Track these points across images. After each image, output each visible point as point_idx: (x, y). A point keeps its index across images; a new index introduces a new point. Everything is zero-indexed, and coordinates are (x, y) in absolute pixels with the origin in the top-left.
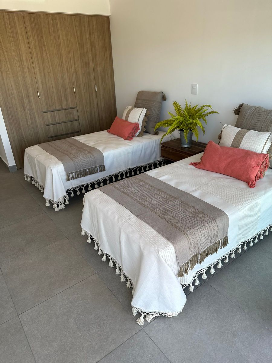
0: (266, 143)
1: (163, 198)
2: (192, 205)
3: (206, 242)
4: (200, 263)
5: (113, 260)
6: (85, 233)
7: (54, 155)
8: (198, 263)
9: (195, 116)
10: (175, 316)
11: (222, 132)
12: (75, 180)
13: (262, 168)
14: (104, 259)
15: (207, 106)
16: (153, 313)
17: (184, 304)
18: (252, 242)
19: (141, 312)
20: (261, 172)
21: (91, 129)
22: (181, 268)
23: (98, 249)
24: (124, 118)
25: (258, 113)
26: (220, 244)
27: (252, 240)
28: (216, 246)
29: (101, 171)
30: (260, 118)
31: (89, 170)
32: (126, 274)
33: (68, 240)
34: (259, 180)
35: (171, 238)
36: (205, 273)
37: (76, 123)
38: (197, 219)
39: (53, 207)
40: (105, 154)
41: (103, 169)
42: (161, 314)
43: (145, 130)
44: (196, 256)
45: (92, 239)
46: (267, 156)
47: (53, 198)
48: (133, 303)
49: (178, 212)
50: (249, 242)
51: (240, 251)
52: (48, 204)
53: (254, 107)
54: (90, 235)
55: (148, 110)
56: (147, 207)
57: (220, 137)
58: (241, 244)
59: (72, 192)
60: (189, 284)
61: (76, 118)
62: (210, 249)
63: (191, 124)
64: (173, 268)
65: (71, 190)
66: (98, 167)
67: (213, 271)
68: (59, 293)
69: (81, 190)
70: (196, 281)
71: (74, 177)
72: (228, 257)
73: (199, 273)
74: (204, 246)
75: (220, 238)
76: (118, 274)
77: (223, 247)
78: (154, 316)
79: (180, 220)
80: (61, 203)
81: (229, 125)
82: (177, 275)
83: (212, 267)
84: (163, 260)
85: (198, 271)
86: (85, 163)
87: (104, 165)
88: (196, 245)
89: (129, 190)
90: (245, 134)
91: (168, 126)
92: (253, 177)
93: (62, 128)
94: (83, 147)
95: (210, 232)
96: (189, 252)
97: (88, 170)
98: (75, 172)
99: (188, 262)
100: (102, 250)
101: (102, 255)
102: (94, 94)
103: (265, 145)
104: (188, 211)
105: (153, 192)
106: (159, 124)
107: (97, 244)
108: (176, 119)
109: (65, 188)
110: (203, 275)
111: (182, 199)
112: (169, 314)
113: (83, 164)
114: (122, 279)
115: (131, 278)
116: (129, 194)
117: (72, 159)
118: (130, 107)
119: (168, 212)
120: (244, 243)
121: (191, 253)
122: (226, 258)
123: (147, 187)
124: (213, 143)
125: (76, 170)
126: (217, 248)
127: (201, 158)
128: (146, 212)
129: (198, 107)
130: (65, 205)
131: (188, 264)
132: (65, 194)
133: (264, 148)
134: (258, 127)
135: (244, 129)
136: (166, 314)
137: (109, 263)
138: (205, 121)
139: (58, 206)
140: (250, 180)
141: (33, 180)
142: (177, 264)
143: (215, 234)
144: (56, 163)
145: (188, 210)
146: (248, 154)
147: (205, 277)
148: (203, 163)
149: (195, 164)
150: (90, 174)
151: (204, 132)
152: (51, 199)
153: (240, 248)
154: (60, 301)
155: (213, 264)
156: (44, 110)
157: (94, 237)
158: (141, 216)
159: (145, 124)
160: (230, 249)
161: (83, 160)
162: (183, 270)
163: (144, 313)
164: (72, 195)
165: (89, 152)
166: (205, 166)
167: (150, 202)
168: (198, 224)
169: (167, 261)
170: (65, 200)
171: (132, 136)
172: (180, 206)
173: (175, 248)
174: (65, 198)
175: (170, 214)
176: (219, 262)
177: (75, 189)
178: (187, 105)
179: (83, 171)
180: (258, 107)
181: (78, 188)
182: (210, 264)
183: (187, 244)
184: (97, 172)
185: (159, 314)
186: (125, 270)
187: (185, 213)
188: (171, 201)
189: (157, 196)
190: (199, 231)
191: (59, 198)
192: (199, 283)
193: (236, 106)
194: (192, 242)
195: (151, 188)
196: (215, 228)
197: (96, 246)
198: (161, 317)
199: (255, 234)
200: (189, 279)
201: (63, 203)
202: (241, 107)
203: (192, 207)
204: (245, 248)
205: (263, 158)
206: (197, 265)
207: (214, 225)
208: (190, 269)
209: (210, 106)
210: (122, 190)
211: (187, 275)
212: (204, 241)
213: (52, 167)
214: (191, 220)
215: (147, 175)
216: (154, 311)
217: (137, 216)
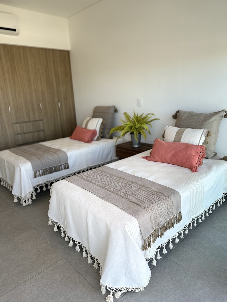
0: (201, 137)
1: (123, 183)
2: (149, 187)
3: (164, 217)
4: (160, 237)
5: (80, 244)
6: (52, 222)
7: (22, 157)
8: (158, 237)
9: (142, 122)
10: (142, 290)
11: (164, 132)
12: (42, 177)
13: (201, 156)
14: (71, 244)
15: (151, 114)
16: (121, 289)
17: (149, 278)
18: (200, 219)
19: (110, 289)
20: (200, 160)
21: (55, 137)
22: (145, 242)
23: (65, 236)
24: (84, 126)
25: (192, 116)
26: (175, 219)
27: (200, 217)
28: (172, 221)
29: (65, 168)
30: (194, 119)
31: (55, 167)
32: (93, 255)
33: (36, 231)
34: (199, 166)
35: (134, 213)
36: (165, 248)
37: (41, 133)
38: (154, 197)
39: (21, 203)
40: (69, 154)
41: (67, 167)
42: (129, 290)
43: (101, 135)
44: (157, 230)
45: (59, 227)
46: (204, 147)
47: (21, 194)
48: (102, 281)
49: (137, 193)
50: (198, 219)
51: (191, 227)
52: (16, 200)
53: (188, 112)
54: (57, 224)
55: (104, 119)
56: (111, 191)
57: (163, 136)
58: (192, 221)
59: (38, 188)
60: (152, 258)
61: (42, 128)
62: (168, 224)
63: (139, 128)
64: (137, 241)
65: (37, 186)
66: (63, 166)
67: (171, 246)
68: (27, 280)
69: (47, 186)
70: (158, 256)
71: (41, 174)
72: (183, 232)
73: (160, 248)
74: (163, 221)
75: (175, 213)
76: (85, 257)
77: (178, 222)
78: (123, 292)
79: (141, 199)
80: (28, 199)
81: (170, 126)
82: (142, 249)
83: (171, 243)
84: (129, 233)
85: (158, 245)
86: (51, 162)
87: (68, 164)
88: (156, 220)
89: (93, 179)
90: (184, 131)
91: (121, 130)
92: (195, 163)
93: (29, 137)
94: (49, 150)
95: (166, 207)
96: (151, 226)
97: (53, 168)
98: (42, 170)
99: (150, 236)
100: (69, 235)
101: (69, 242)
102: (58, 109)
103: (200, 139)
104: (146, 192)
105: (114, 179)
106: (114, 129)
107: (64, 232)
108: (127, 125)
109: (32, 184)
110: (163, 250)
111: (139, 183)
112: (136, 289)
113: (49, 162)
114: (89, 261)
115: (98, 258)
116: (93, 182)
117: (39, 159)
118: (88, 118)
119: (129, 194)
120: (194, 220)
121: (152, 227)
122: (180, 234)
123: (109, 176)
124: (159, 140)
125: (43, 168)
126: (174, 223)
127: (151, 153)
128: (110, 195)
129: (144, 115)
130: (32, 200)
131: (150, 238)
132: (32, 190)
133: (200, 141)
134: (193, 126)
135: (182, 128)
136: (133, 289)
137: (76, 248)
138: (150, 125)
139: (25, 201)
140: (192, 166)
141: (2, 181)
142: (141, 237)
143: (171, 210)
144: (24, 162)
145: (146, 190)
146: (188, 146)
147: (165, 251)
148: (153, 156)
149: (146, 158)
150: (55, 171)
151: (150, 134)
152: (19, 195)
153: (192, 224)
154: (29, 288)
155: (171, 239)
156: (14, 121)
157: (61, 225)
158: (106, 198)
159: (102, 131)
160: (184, 226)
161: (50, 160)
162: (147, 243)
163: (113, 290)
164: (39, 191)
165: (55, 153)
166: (154, 158)
167: (112, 186)
168: (156, 201)
169: (132, 235)
170: (32, 195)
171: (91, 140)
172: (138, 188)
173: (139, 222)
174: (32, 194)
175: (131, 194)
176: (175, 237)
177: (42, 185)
178: (135, 114)
179: (49, 169)
180: (191, 112)
181: (44, 184)
182: (169, 239)
183: (149, 218)
184: (62, 169)
185: (127, 290)
186: (92, 252)
187: (144, 193)
188: (130, 185)
189: (118, 182)
190: (157, 206)
191: (27, 193)
192: (161, 257)
193: (174, 113)
194: (153, 216)
195: (111, 176)
196: (171, 204)
197: (62, 233)
198: (129, 292)
199: (202, 212)
200: (152, 252)
201: (31, 199)
202: (178, 113)
203: (149, 188)
204: (195, 224)
205: (201, 149)
206: (158, 239)
207: (170, 202)
208: (152, 243)
209: (153, 114)
210: (87, 179)
211: (150, 248)
212: (162, 216)
213: (20, 165)
214: (150, 198)
215: (107, 167)
216: (122, 287)
217: (102, 198)
